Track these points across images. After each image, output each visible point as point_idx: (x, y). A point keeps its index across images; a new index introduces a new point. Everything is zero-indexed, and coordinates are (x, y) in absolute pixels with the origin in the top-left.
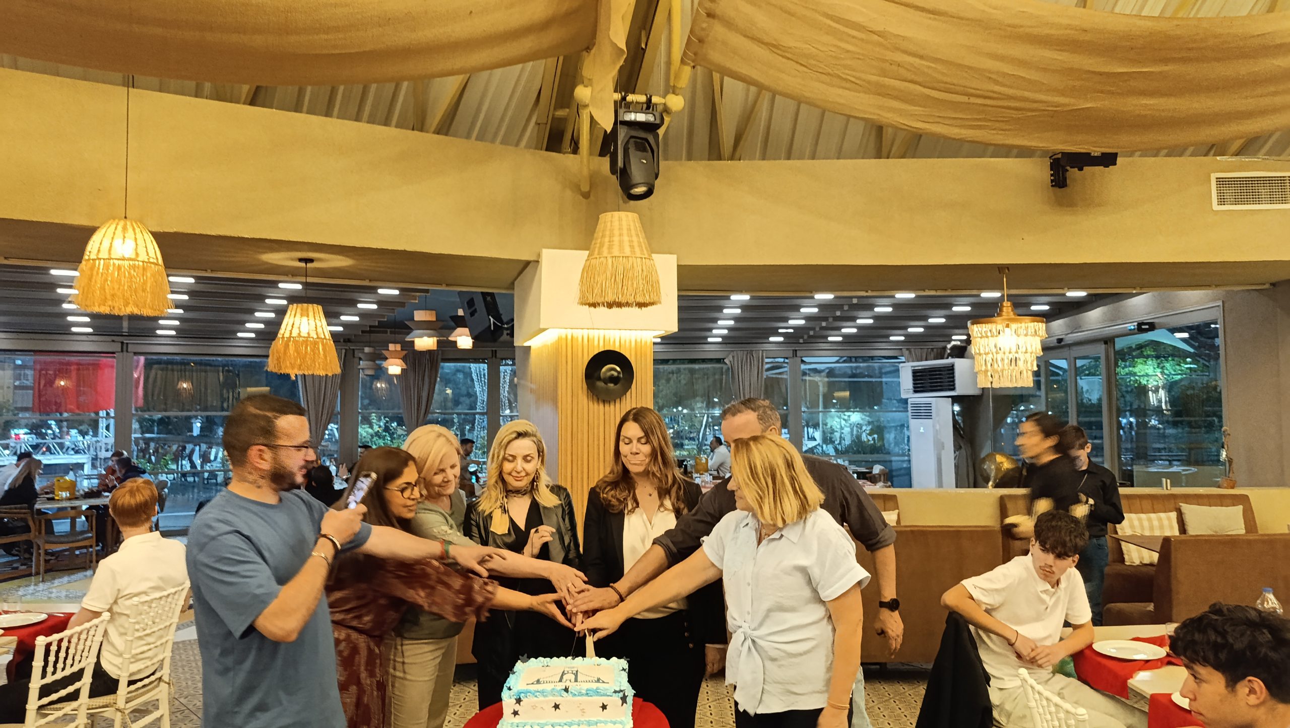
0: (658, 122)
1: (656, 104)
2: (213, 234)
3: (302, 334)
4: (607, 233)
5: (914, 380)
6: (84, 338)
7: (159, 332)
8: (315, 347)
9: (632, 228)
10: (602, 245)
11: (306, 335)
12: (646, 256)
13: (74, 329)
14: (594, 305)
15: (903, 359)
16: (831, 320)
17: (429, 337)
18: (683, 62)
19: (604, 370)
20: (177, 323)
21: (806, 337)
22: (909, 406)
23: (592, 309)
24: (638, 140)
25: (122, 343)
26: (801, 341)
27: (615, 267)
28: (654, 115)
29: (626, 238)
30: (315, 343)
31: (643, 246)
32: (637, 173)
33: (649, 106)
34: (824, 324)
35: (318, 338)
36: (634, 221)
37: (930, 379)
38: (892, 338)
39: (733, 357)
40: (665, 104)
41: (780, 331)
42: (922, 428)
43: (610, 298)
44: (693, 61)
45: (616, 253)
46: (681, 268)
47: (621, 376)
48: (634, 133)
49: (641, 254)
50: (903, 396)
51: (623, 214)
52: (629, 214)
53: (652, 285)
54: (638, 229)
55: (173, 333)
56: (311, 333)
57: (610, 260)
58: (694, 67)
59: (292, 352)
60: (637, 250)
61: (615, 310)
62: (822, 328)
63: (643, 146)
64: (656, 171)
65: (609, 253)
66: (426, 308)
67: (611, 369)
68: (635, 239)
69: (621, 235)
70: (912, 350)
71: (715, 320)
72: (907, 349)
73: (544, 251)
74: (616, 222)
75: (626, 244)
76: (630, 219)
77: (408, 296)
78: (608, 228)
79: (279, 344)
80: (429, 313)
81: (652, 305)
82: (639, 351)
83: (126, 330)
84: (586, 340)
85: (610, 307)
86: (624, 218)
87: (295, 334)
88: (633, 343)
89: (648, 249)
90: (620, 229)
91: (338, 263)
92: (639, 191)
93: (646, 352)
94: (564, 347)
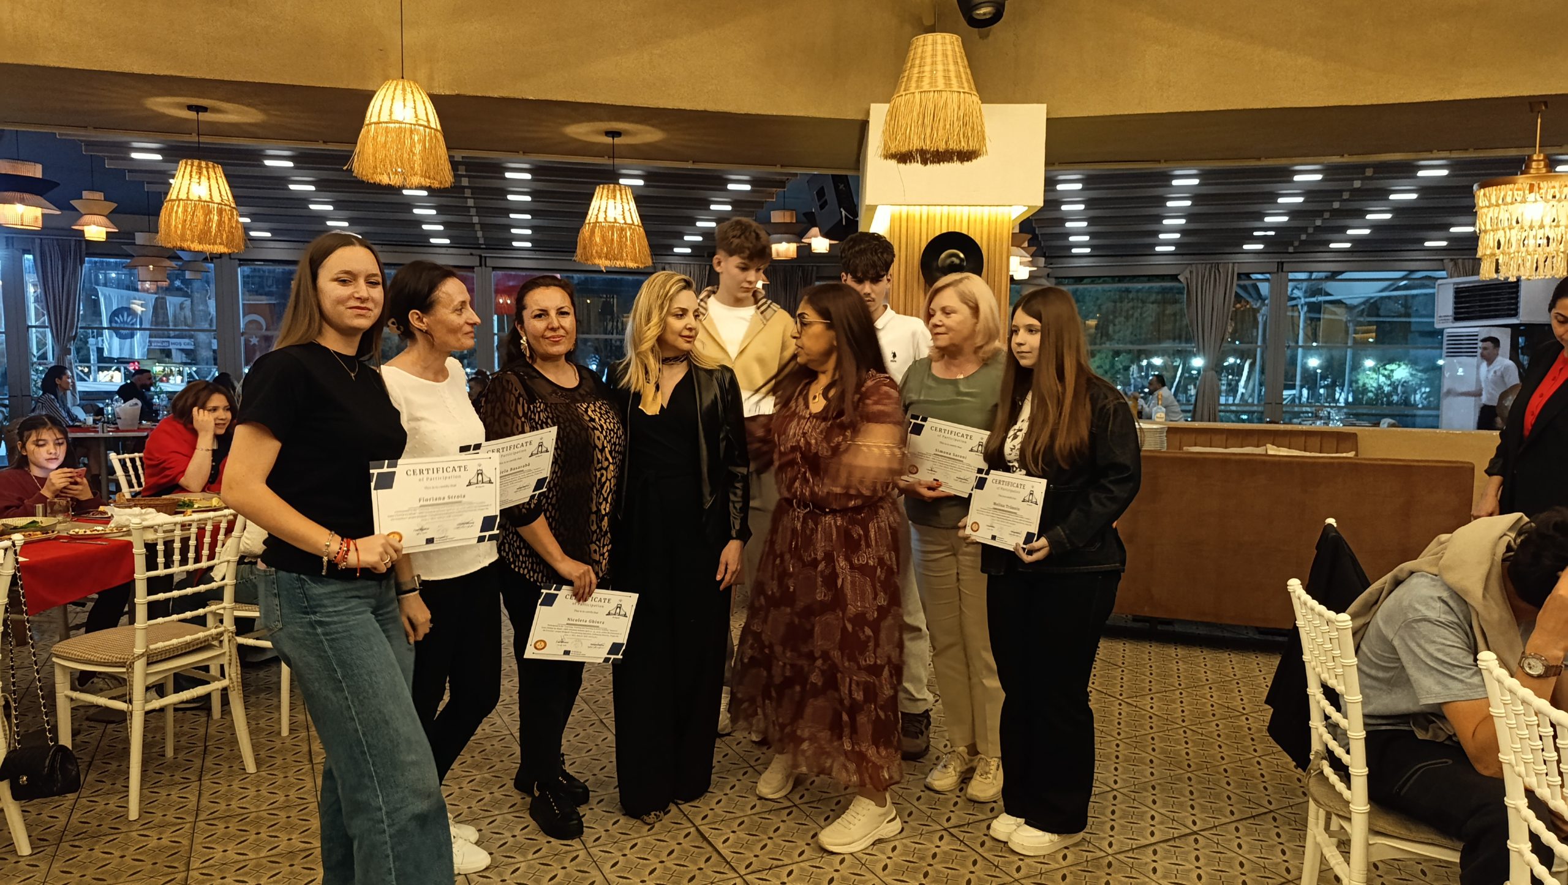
2: (495, 95)
3: (609, 219)
4: (917, 62)
5: (1456, 303)
6: (443, 250)
7: (515, 244)
8: (622, 234)
9: (950, 53)
10: (909, 79)
11: (613, 220)
12: (966, 90)
13: (433, 241)
14: (904, 158)
15: (1443, 274)
16: (1327, 215)
17: (788, 242)
19: (943, 255)
20: (529, 232)
21: (1296, 244)
22: (1445, 338)
23: (902, 165)
25: (480, 257)
26: (1291, 249)
27: (923, 104)
29: (940, 67)
30: (622, 229)
31: (964, 76)
34: (1318, 222)
35: (625, 223)
36: (952, 43)
37: (1480, 301)
38: (1427, 244)
39: (1191, 272)
41: (1256, 234)
42: (1461, 370)
43: (916, 144)
45: (926, 87)
47: (965, 263)
49: (960, 87)
50: (1438, 326)
51: (939, 36)
52: (947, 36)
53: (973, 129)
55: (528, 245)
56: (617, 217)
57: (918, 96)
59: (598, 240)
60: (954, 81)
61: (930, 167)
62: (1317, 228)
65: (917, 87)
66: (784, 208)
68: (952, 67)
69: (934, 63)
70: (1460, 261)
71: (1159, 218)
72: (1452, 260)
73: (873, 106)
74: (929, 48)
75: (940, 74)
76: (948, 41)
77: (761, 192)
78: (919, 55)
79: (586, 230)
80: (788, 213)
81: (976, 157)
82: (993, 233)
83: (481, 241)
84: (924, 218)
85: (925, 162)
86: (939, 41)
87: (601, 219)
88: (986, 223)
89: (972, 81)
90: (934, 55)
91: (649, 136)
92: (985, 14)
93: (1001, 235)
94: (897, 229)
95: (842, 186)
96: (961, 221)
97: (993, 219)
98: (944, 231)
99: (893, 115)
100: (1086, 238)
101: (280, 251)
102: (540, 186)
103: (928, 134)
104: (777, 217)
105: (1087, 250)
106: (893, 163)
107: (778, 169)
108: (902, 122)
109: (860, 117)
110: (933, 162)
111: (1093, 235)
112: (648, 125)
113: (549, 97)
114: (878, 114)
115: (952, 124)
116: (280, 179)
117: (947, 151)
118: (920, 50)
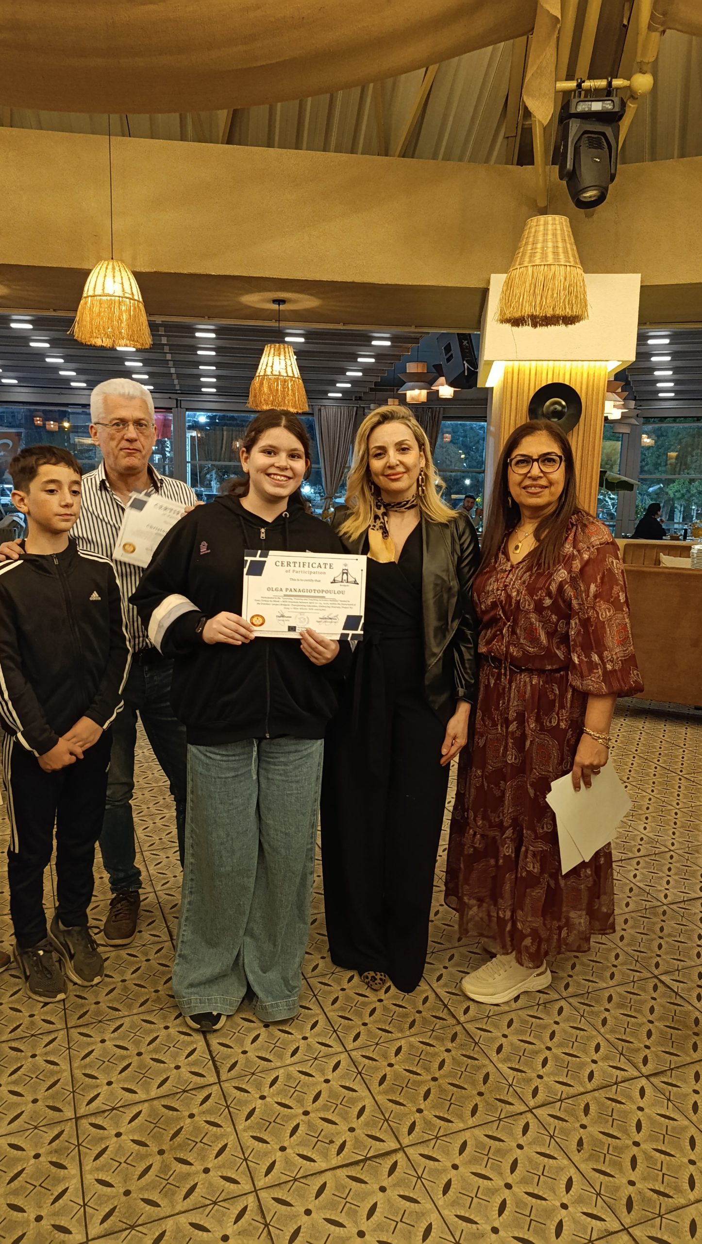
0: (617, 109)
1: (617, 89)
2: (185, 272)
3: (274, 373)
4: (531, 240)
7: (203, 390)
8: (284, 385)
9: (559, 232)
10: (524, 254)
11: (278, 374)
12: (572, 264)
14: (517, 322)
17: (420, 389)
18: (650, 28)
19: (548, 403)
23: (515, 328)
24: (593, 135)
27: (535, 276)
28: (612, 101)
30: (285, 381)
31: (570, 252)
32: (588, 175)
33: (608, 92)
35: (288, 376)
36: (561, 224)
40: (629, 88)
43: (527, 310)
44: (662, 25)
45: (537, 263)
46: (645, 290)
47: (566, 410)
48: (589, 127)
49: (566, 261)
51: (550, 218)
52: (557, 217)
53: (576, 297)
54: (566, 234)
55: (214, 390)
56: (281, 371)
57: (530, 269)
58: (664, 32)
59: (265, 390)
60: (562, 256)
61: (540, 330)
63: (597, 141)
64: (613, 171)
65: (530, 262)
66: (417, 361)
67: (558, 403)
68: (560, 245)
73: (493, 276)
74: (542, 228)
75: (550, 250)
76: (557, 222)
77: (400, 347)
78: (532, 234)
79: (257, 381)
80: (420, 364)
81: (578, 321)
82: (591, 383)
83: (178, 387)
84: (533, 373)
85: (535, 325)
86: (550, 222)
87: (269, 372)
88: (585, 376)
89: (577, 256)
90: (545, 234)
91: (308, 303)
92: (590, 197)
93: (598, 385)
94: (510, 381)
95: (465, 343)
96: (564, 374)
97: (591, 373)
98: (550, 382)
99: (509, 285)
100: (672, 384)
101: (24, 395)
102: (221, 343)
103: (538, 302)
104: (412, 368)
105: (672, 395)
106: (508, 326)
107: (413, 329)
108: (517, 291)
109: (482, 285)
110: (541, 325)
111: (677, 382)
112: (309, 294)
113: (227, 273)
114: (497, 283)
115: (559, 293)
116: (23, 339)
117: (553, 316)
118: (533, 230)
